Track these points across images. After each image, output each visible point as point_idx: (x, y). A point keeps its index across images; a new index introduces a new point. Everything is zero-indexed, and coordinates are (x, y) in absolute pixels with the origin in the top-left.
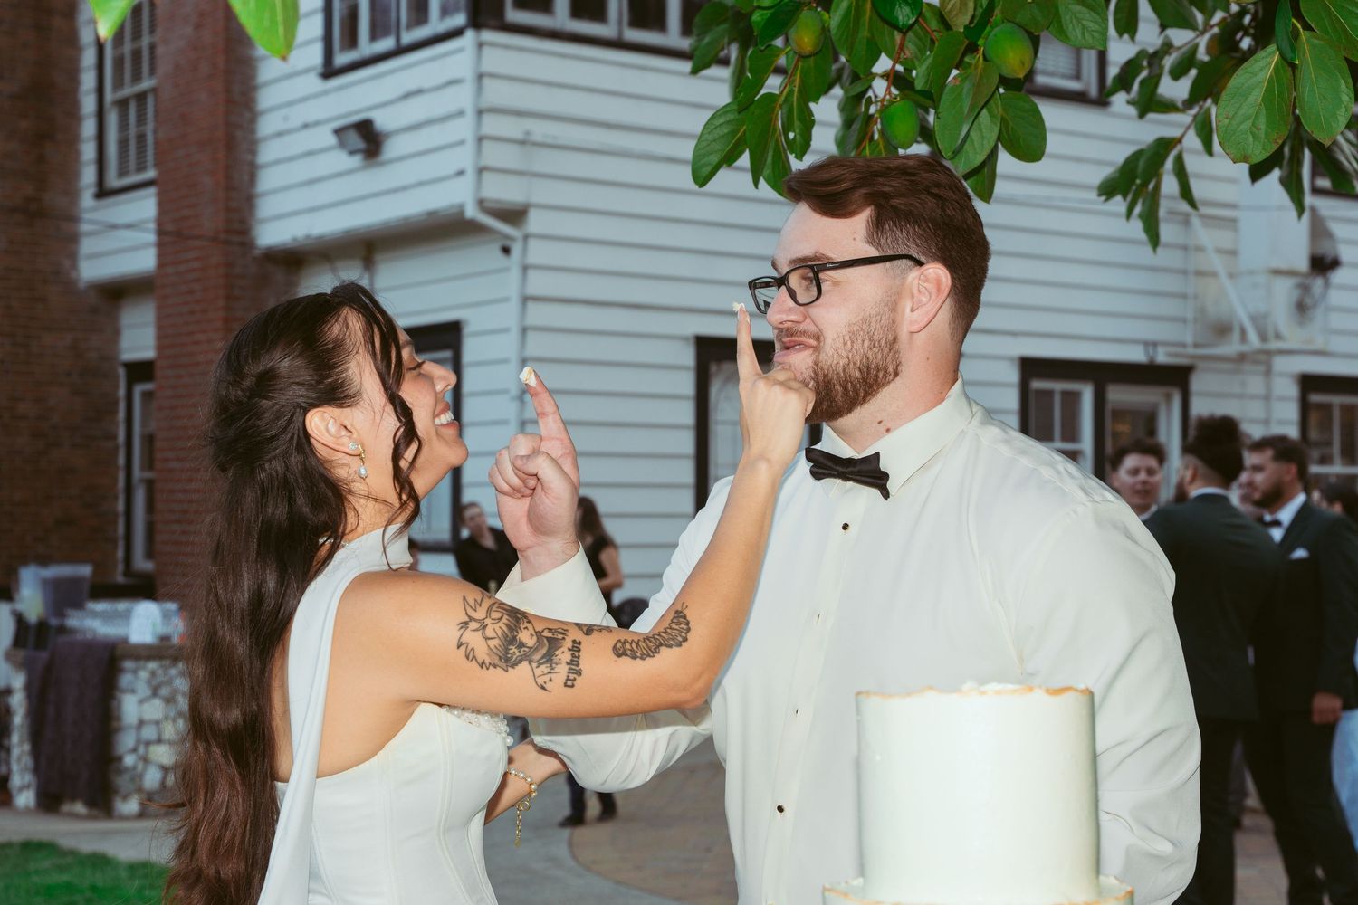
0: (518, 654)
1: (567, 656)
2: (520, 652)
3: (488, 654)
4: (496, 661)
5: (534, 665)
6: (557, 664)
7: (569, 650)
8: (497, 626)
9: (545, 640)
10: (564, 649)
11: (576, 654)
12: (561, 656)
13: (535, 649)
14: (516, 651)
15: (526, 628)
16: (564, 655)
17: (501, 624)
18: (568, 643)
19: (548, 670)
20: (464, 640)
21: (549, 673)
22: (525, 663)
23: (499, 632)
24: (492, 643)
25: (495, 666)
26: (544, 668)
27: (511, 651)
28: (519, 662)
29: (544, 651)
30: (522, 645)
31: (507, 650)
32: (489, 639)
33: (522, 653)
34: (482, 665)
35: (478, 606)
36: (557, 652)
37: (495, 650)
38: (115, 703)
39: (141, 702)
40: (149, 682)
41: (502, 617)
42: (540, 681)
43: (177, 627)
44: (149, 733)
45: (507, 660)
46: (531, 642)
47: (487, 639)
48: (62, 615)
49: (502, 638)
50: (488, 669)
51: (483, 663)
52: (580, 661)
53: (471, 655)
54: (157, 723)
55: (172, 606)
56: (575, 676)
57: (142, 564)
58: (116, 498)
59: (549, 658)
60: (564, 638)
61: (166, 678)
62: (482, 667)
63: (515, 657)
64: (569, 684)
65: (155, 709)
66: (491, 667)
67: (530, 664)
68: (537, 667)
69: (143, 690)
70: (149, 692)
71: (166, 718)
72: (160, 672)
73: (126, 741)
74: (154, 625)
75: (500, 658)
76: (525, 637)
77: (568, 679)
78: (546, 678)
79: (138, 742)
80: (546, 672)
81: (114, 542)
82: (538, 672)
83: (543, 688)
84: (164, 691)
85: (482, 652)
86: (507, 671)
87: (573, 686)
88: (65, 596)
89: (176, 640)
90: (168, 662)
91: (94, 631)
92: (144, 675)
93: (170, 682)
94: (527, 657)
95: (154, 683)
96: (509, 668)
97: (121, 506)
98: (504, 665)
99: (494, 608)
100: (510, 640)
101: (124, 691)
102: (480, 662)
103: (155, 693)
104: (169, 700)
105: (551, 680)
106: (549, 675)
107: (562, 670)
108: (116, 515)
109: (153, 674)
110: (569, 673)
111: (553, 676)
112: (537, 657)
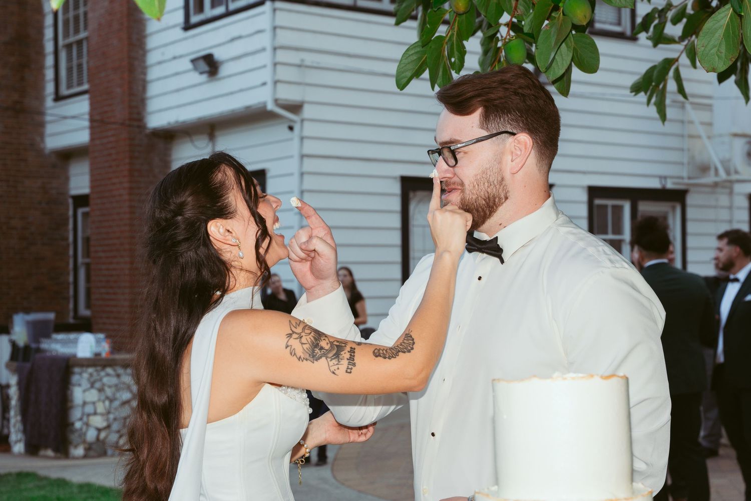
0: (320, 353)
1: (347, 355)
2: (321, 352)
3: (303, 353)
4: (307, 356)
5: (329, 360)
6: (342, 359)
7: (349, 352)
8: (308, 337)
9: (335, 347)
10: (346, 351)
11: (353, 354)
12: (344, 355)
13: (329, 351)
14: (319, 351)
15: (324, 339)
16: (345, 355)
17: (310, 336)
18: (348, 348)
19: (337, 362)
20: (289, 344)
21: (337, 364)
22: (324, 359)
23: (309, 340)
24: (305, 346)
25: (307, 360)
26: (335, 361)
27: (316, 352)
28: (321, 357)
29: (334, 352)
30: (322, 348)
31: (313, 351)
32: (304, 344)
33: (322, 353)
34: (299, 359)
35: (297, 326)
36: (342, 353)
37: (307, 351)
38: (69, 392)
39: (84, 391)
40: (89, 380)
41: (311, 333)
42: (332, 369)
43: (105, 348)
44: (89, 409)
45: (313, 357)
46: (327, 347)
47: (302, 344)
48: (38, 342)
49: (311, 344)
50: (303, 361)
51: (300, 357)
52: (355, 358)
53: (293, 353)
54: (94, 403)
55: (101, 336)
56: (352, 367)
57: (84, 312)
58: (68, 274)
59: (337, 356)
60: (345, 346)
61: (98, 377)
62: (299, 360)
63: (318, 355)
64: (348, 371)
65: (93, 395)
66: (304, 360)
67: (326, 358)
68: (331, 361)
69: (85, 384)
70: (89, 386)
71: (99, 400)
72: (95, 374)
73: (76, 414)
74: (91, 347)
75: (310, 355)
76: (324, 344)
77: (348, 368)
78: (336, 367)
79: (83, 414)
80: (335, 364)
81: (67, 299)
82: (331, 363)
83: (334, 373)
84: (98, 385)
85: (299, 351)
86: (313, 363)
87: (350, 372)
88: (40, 331)
89: (104, 355)
90: (99, 368)
91: (57, 351)
92: (85, 375)
93: (101, 380)
94: (325, 355)
95: (92, 380)
96: (315, 362)
97: (71, 279)
98: (312, 359)
99: (307, 328)
100: (315, 345)
101: (74, 385)
102: (298, 357)
103: (92, 386)
104: (101, 390)
105: (338, 369)
106: (337, 366)
107: (345, 363)
108: (68, 284)
109: (91, 375)
110: (349, 364)
111: (339, 366)
112: (330, 355)
